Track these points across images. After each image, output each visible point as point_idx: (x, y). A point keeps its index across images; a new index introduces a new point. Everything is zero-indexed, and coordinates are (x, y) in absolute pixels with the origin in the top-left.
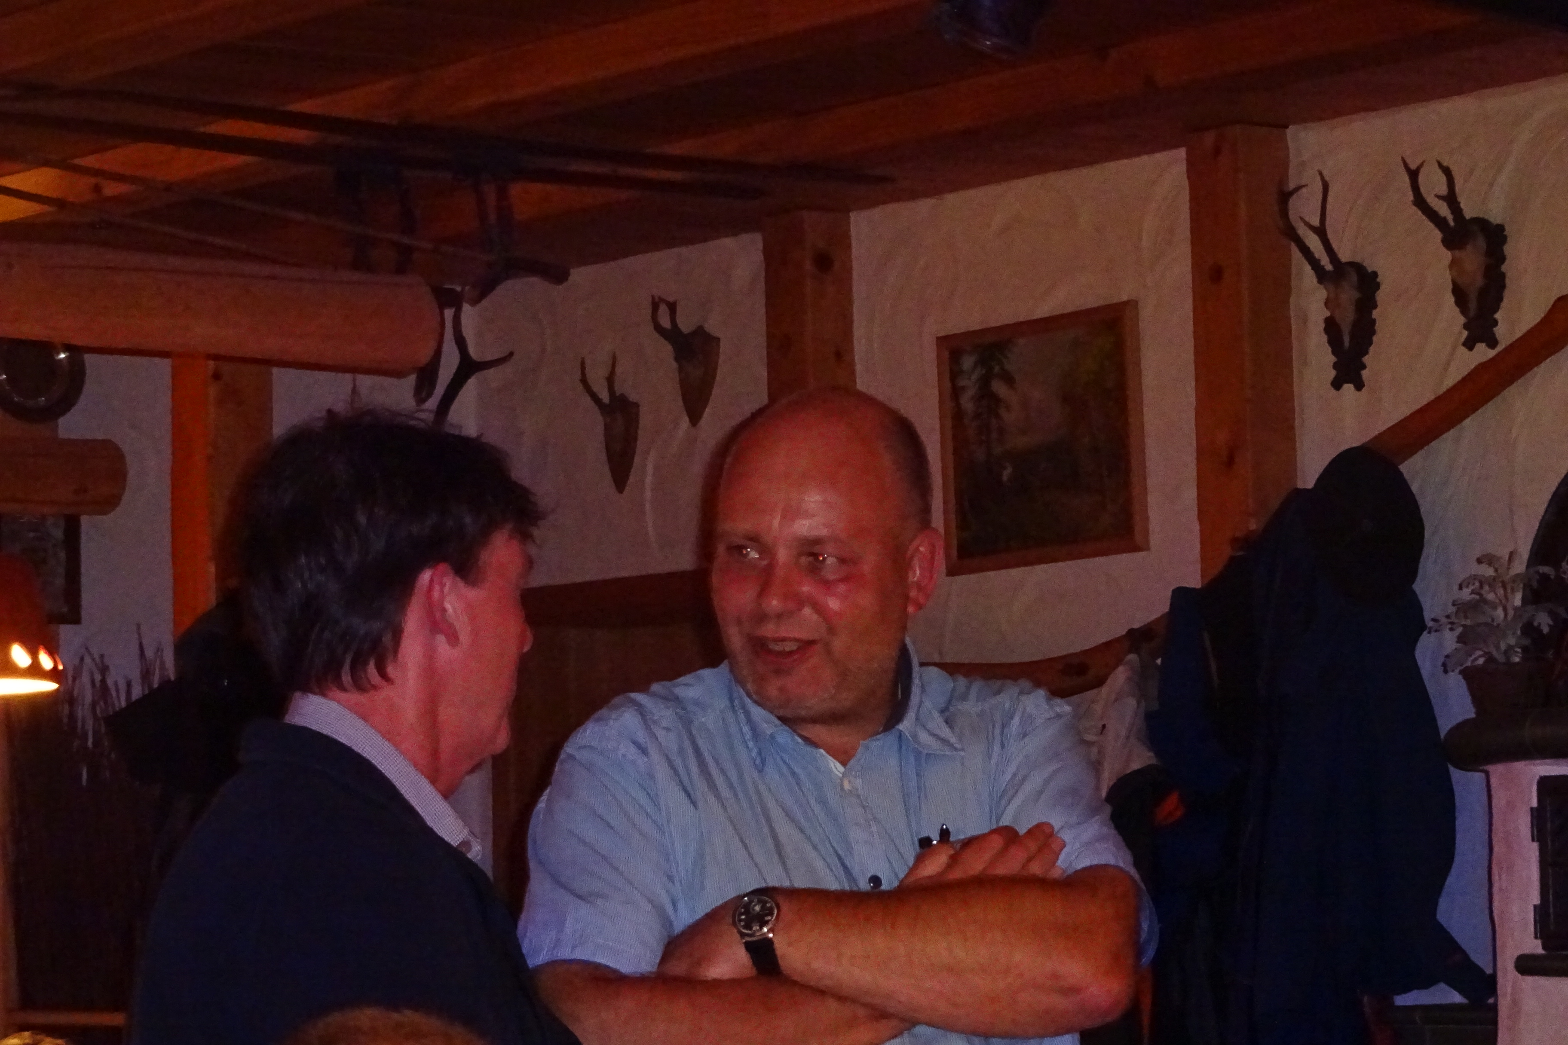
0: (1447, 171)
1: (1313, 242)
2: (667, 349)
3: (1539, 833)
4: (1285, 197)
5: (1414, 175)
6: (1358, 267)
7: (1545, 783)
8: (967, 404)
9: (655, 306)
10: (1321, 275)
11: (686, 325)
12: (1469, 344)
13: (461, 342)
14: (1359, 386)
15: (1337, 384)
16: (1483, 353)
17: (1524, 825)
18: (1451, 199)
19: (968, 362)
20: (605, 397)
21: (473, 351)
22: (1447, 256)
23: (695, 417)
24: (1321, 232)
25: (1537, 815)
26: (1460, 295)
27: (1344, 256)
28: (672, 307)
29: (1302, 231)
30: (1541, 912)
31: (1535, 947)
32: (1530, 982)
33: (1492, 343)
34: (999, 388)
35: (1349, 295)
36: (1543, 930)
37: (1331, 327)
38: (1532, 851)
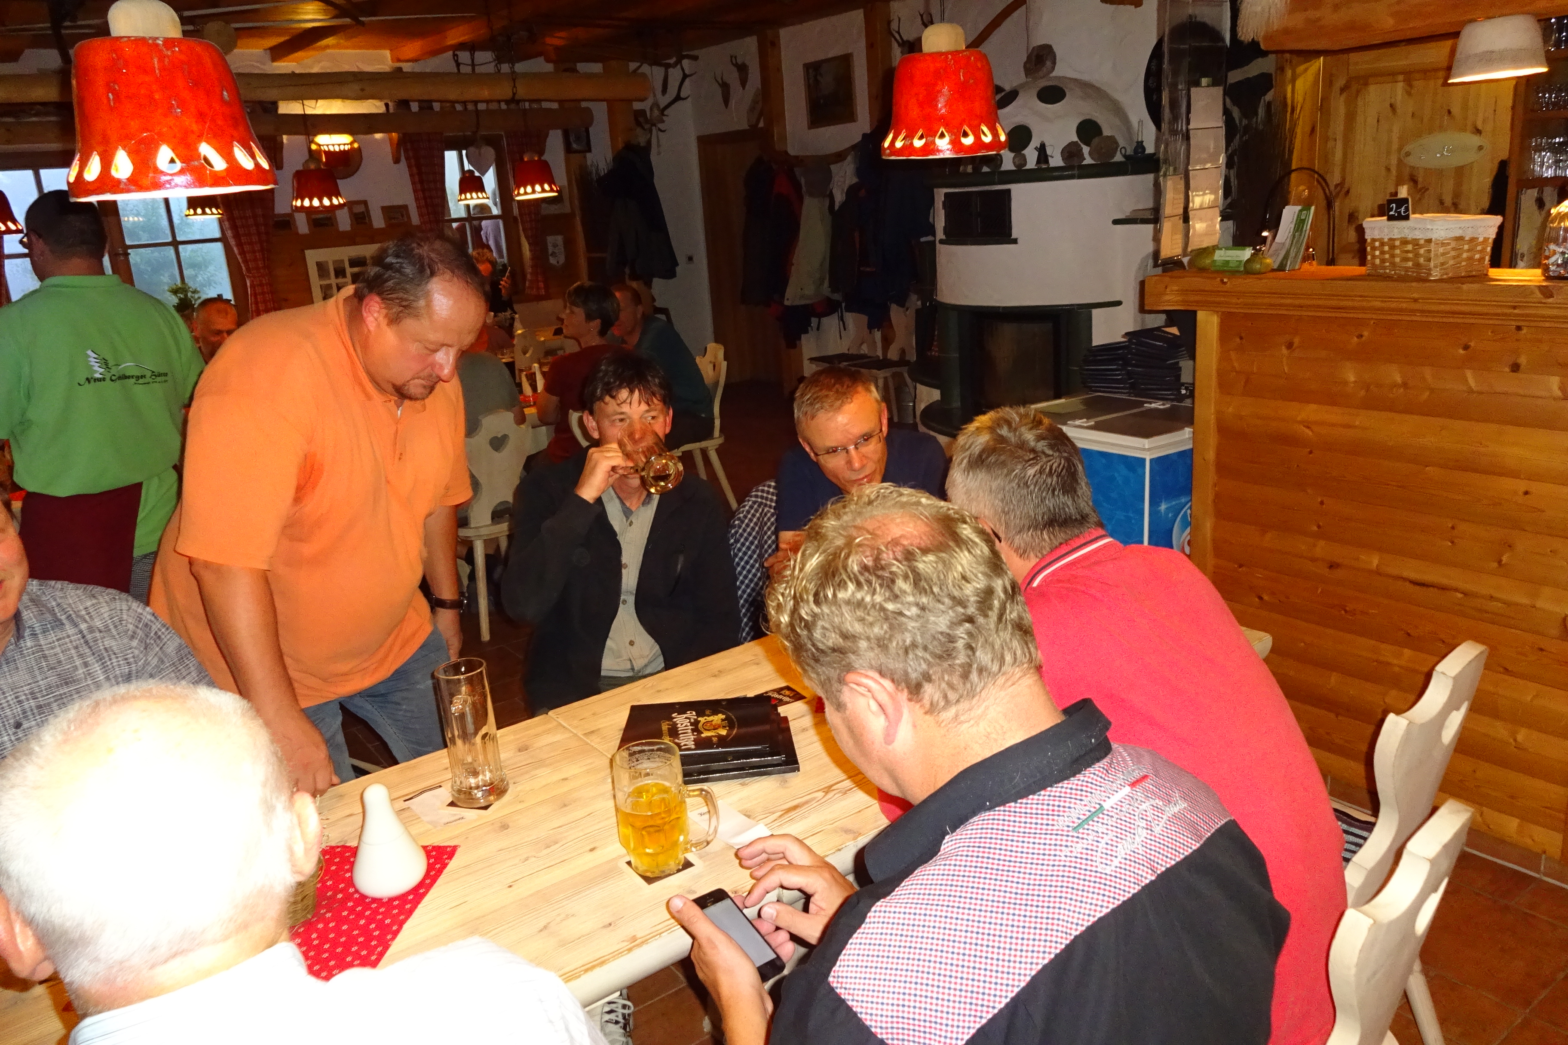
0: (931, 14)
1: (897, 35)
2: (735, 69)
3: (944, 207)
4: (889, 23)
5: (922, 16)
6: (909, 42)
7: (946, 195)
8: (811, 81)
9: (731, 57)
10: (899, 45)
11: (739, 61)
13: (683, 70)
17: (941, 206)
19: (811, 71)
20: (720, 82)
21: (687, 72)
23: (744, 87)
24: (898, 32)
25: (944, 203)
27: (905, 39)
28: (736, 58)
29: (894, 33)
30: (945, 228)
31: (944, 237)
32: (943, 246)
34: (819, 78)
36: (945, 233)
38: (943, 212)
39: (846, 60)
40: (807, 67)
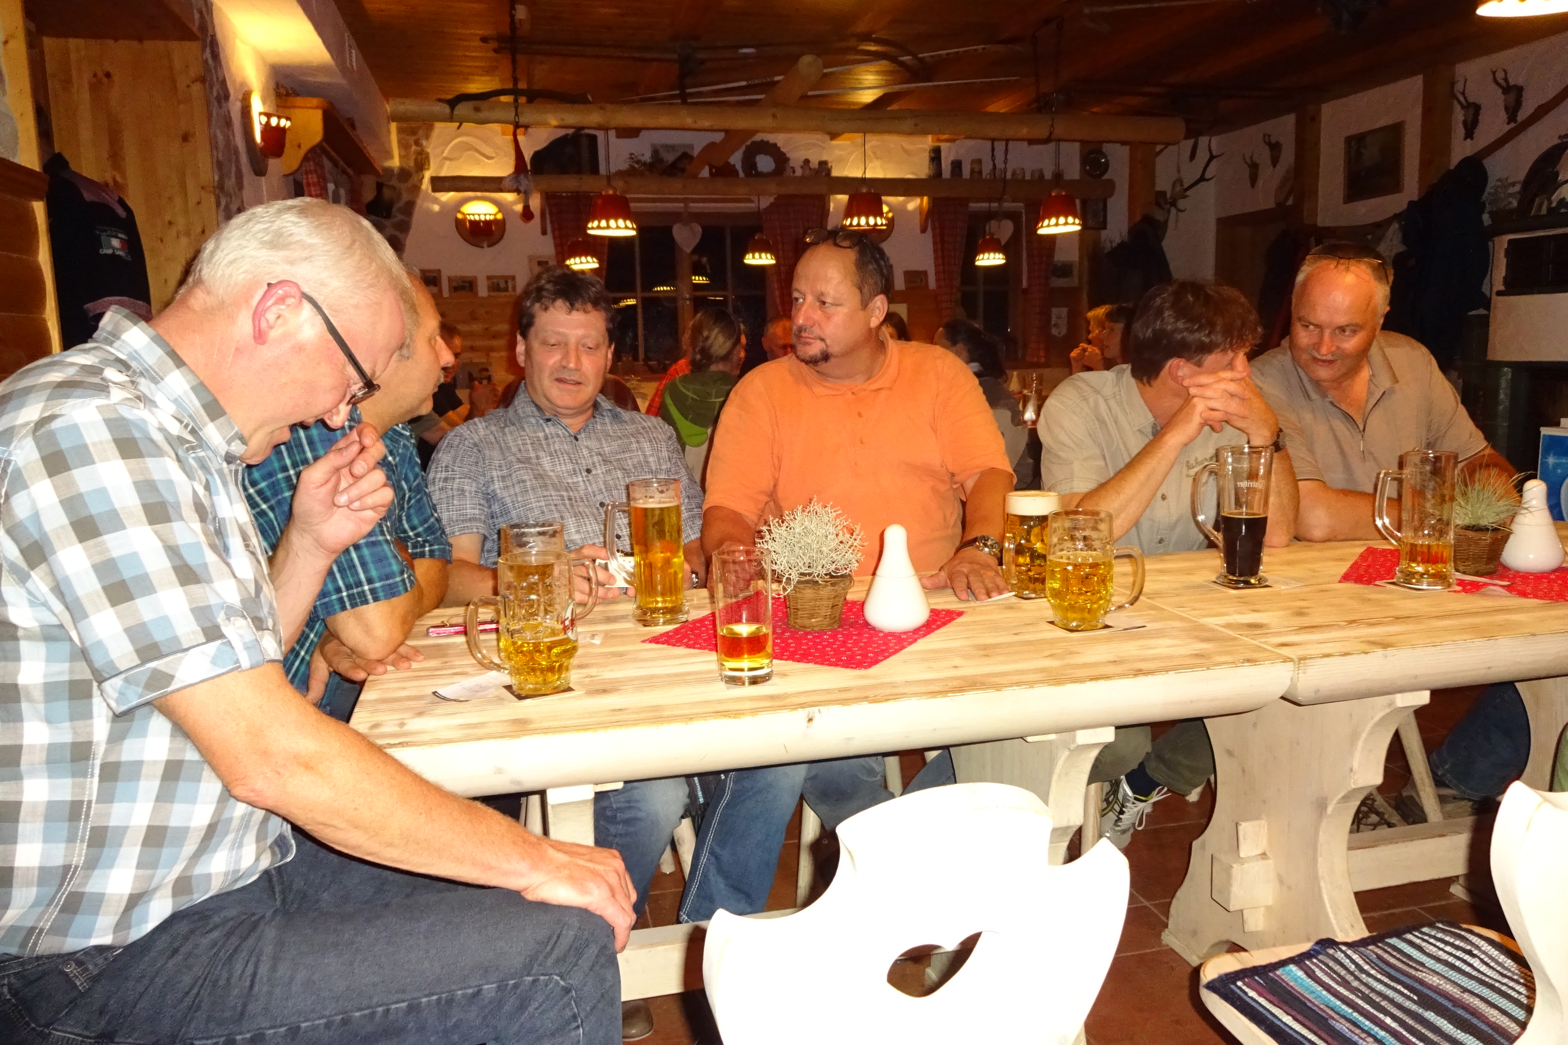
0: (1505, 71)
1: (1462, 99)
2: (1267, 147)
3: (1507, 255)
4: (1453, 84)
5: (1494, 73)
6: (1474, 104)
7: (1510, 242)
8: (1352, 154)
9: (1265, 137)
10: (1463, 107)
11: (1273, 140)
12: (1508, 123)
13: (1210, 151)
14: (1472, 139)
15: (1465, 139)
16: (1513, 125)
17: (1502, 254)
18: (1506, 79)
19: (1353, 143)
20: (1250, 162)
21: (1214, 153)
22: (1503, 97)
23: (1274, 166)
24: (1463, 93)
25: (1507, 250)
26: (1507, 109)
27: (1471, 100)
28: (1270, 137)
29: (1457, 94)
30: (1505, 278)
31: (1502, 288)
32: (1500, 298)
33: (1515, 121)
34: (1362, 150)
35: (1471, 111)
36: (1505, 283)
37: (1465, 123)
38: (1504, 261)
39: (1396, 130)
40: (1349, 140)
